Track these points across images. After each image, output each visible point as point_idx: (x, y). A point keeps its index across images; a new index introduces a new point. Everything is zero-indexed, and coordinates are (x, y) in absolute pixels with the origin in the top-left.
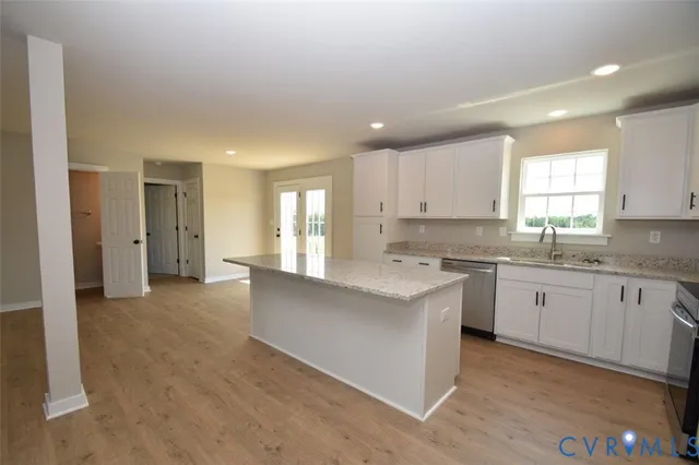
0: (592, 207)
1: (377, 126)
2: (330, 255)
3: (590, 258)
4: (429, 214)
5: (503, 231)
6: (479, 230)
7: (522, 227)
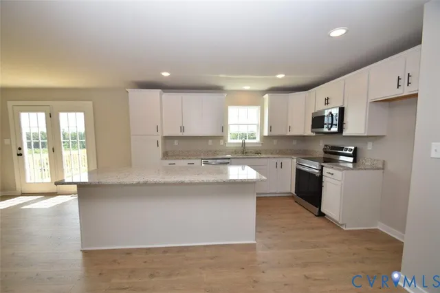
0: (254, 129)
1: (166, 74)
2: (94, 167)
3: (257, 152)
4: (186, 134)
5: (222, 142)
6: (210, 142)
7: (230, 141)
